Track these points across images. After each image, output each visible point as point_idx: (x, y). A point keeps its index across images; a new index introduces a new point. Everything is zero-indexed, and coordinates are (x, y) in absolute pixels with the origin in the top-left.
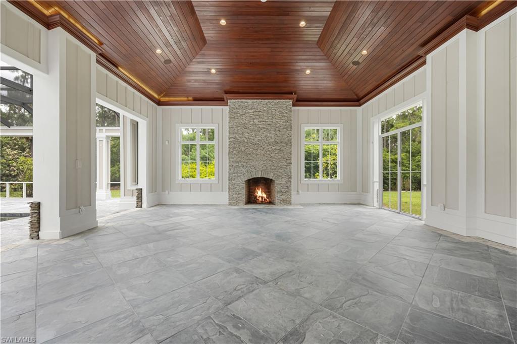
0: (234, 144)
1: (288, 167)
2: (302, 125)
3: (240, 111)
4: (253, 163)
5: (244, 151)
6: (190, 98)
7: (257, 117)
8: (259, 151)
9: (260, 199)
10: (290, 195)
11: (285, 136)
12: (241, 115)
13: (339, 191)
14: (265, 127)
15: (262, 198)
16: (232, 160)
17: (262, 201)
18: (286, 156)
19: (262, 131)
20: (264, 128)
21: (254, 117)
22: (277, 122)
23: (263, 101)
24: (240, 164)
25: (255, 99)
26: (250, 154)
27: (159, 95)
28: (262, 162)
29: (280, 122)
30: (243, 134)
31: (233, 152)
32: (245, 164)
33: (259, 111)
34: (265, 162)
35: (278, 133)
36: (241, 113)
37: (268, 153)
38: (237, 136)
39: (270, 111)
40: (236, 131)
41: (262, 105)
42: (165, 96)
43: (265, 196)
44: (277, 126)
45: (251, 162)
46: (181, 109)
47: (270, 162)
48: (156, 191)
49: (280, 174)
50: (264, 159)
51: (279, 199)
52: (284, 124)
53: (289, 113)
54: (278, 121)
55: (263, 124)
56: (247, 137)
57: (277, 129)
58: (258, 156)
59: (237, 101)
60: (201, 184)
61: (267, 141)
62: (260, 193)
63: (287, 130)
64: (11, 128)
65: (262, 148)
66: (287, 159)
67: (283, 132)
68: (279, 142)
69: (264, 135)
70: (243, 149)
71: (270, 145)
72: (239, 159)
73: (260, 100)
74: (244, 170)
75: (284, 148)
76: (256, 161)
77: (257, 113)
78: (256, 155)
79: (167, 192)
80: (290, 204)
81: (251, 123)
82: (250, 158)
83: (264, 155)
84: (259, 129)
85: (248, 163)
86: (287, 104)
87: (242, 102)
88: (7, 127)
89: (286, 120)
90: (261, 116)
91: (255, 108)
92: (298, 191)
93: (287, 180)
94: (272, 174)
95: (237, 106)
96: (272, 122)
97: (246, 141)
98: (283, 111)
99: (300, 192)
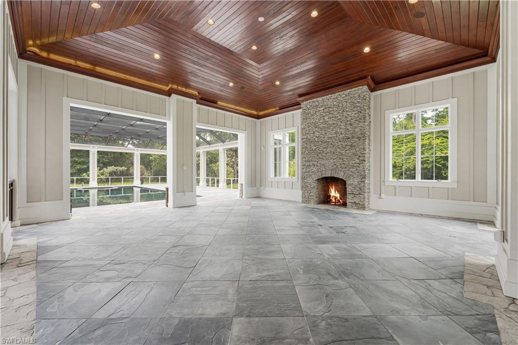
0: (306, 144)
1: (361, 165)
2: (386, 112)
3: (312, 111)
4: (324, 161)
5: (315, 150)
6: (278, 108)
7: (328, 113)
8: (329, 149)
9: (334, 200)
10: (364, 198)
11: (357, 130)
12: (312, 115)
13: (448, 199)
14: (335, 122)
15: (336, 198)
16: (304, 159)
17: (335, 203)
18: (358, 153)
19: (331, 127)
20: (334, 124)
21: (324, 114)
22: (348, 115)
23: (332, 95)
24: (311, 163)
25: (324, 96)
26: (320, 153)
27: (257, 111)
28: (332, 161)
29: (352, 114)
30: (314, 133)
31: (305, 152)
32: (316, 163)
33: (329, 107)
34: (335, 161)
35: (348, 127)
36: (312, 113)
37: (338, 150)
38: (309, 137)
39: (340, 105)
40: (307, 132)
41: (332, 100)
42: (261, 111)
43: (338, 195)
44: (348, 119)
45: (322, 161)
46: (278, 117)
47: (340, 160)
48: (256, 186)
49: (352, 174)
50: (334, 158)
51: (351, 201)
52: (356, 115)
53: (362, 102)
54: (349, 113)
55: (333, 120)
56: (317, 136)
57: (348, 123)
58: (328, 155)
59: (308, 102)
60: (278, 182)
61: (337, 138)
62: (334, 193)
63: (360, 122)
64: (211, 145)
65: (331, 146)
66: (359, 156)
67: (355, 125)
68: (350, 138)
69: (334, 131)
70: (314, 148)
71: (340, 142)
72: (311, 158)
73: (330, 96)
74: (315, 169)
75: (355, 144)
76: (327, 159)
77: (327, 110)
78: (326, 154)
79: (263, 188)
80: (363, 208)
81: (321, 121)
82: (321, 157)
83: (334, 153)
84: (329, 126)
85: (319, 162)
86: (360, 92)
87: (313, 102)
88: (208, 146)
89: (359, 110)
90: (331, 112)
91: (325, 105)
92: (380, 195)
93: (360, 180)
94: (342, 173)
95: (308, 106)
96: (343, 116)
97: (316, 140)
98: (355, 101)
99: (383, 196)
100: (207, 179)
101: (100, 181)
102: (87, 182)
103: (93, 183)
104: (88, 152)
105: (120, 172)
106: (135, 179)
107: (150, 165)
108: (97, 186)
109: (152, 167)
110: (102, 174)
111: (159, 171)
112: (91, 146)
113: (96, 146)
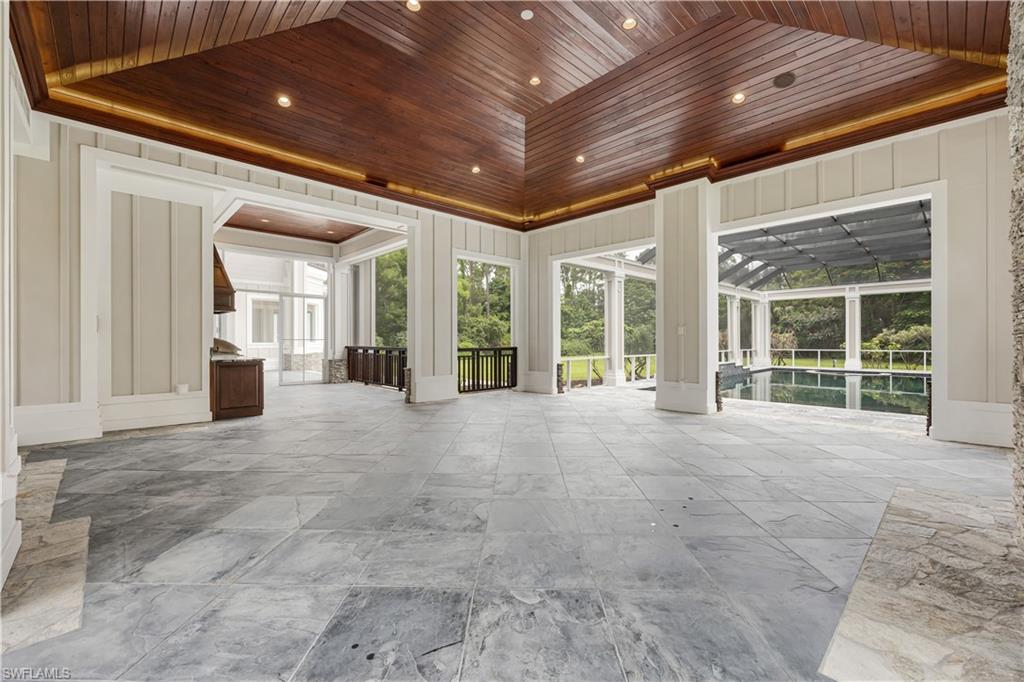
101: (865, 358)
102: (842, 356)
103: (853, 363)
104: (843, 299)
108: (859, 369)
112: (847, 287)
113: (857, 286)
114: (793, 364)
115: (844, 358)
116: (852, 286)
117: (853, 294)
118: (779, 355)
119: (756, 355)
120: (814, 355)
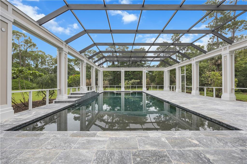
100: (170, 86)
101: (126, 88)
102: (120, 87)
104: (121, 71)
105: (137, 83)
106: (143, 87)
107: (155, 80)
108: (124, 91)
109: (156, 81)
110: (128, 84)
111: (159, 83)
112: (122, 68)
113: (124, 68)
114: (109, 90)
115: (121, 88)
116: (123, 68)
117: (123, 70)
118: (105, 87)
119: (99, 87)
120: (114, 87)
